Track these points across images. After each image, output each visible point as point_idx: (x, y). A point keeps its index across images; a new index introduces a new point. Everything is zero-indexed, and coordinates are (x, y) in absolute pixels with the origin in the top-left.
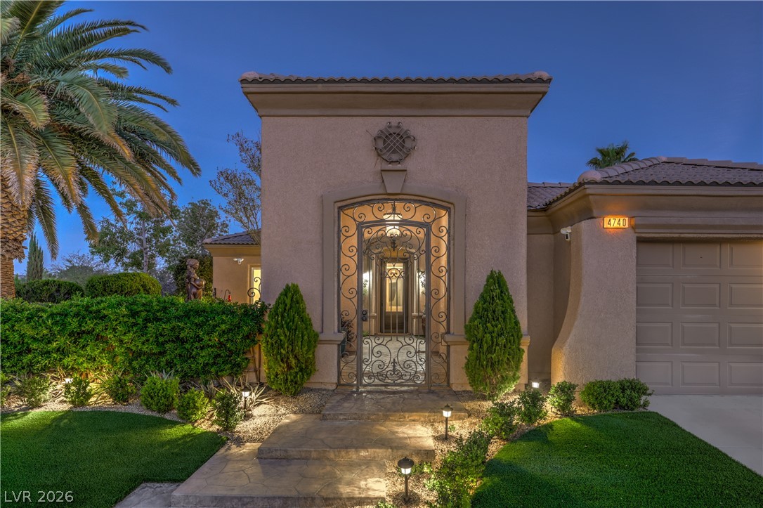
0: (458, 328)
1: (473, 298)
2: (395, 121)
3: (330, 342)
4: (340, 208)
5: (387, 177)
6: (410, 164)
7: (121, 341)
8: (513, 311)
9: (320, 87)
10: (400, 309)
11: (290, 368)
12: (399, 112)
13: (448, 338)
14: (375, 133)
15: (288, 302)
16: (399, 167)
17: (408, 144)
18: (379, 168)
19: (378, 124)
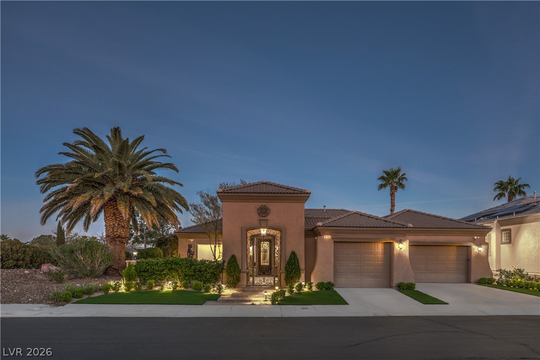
0: (283, 268)
1: (288, 258)
2: (264, 204)
3: (244, 272)
4: (247, 231)
5: (262, 222)
6: (269, 217)
7: (182, 271)
8: (298, 263)
9: (241, 194)
10: (268, 264)
11: (234, 279)
12: (265, 201)
13: (280, 271)
14: (258, 207)
15: (233, 260)
16: (265, 218)
17: (268, 211)
18: (259, 218)
19: (259, 205)
